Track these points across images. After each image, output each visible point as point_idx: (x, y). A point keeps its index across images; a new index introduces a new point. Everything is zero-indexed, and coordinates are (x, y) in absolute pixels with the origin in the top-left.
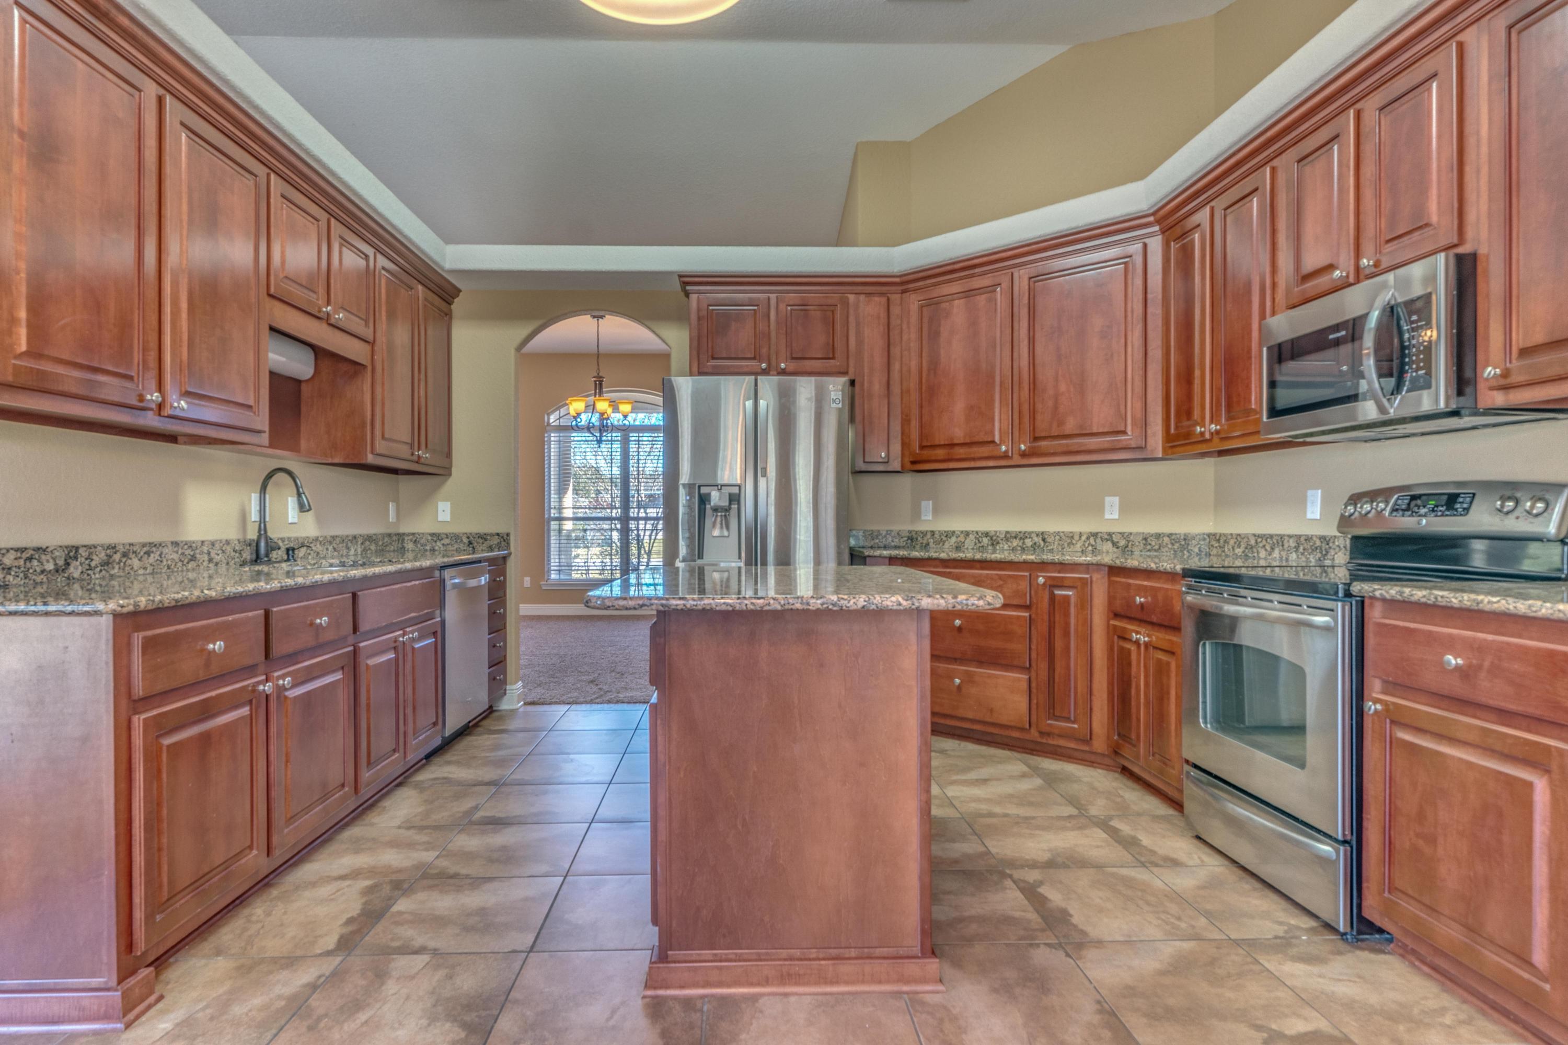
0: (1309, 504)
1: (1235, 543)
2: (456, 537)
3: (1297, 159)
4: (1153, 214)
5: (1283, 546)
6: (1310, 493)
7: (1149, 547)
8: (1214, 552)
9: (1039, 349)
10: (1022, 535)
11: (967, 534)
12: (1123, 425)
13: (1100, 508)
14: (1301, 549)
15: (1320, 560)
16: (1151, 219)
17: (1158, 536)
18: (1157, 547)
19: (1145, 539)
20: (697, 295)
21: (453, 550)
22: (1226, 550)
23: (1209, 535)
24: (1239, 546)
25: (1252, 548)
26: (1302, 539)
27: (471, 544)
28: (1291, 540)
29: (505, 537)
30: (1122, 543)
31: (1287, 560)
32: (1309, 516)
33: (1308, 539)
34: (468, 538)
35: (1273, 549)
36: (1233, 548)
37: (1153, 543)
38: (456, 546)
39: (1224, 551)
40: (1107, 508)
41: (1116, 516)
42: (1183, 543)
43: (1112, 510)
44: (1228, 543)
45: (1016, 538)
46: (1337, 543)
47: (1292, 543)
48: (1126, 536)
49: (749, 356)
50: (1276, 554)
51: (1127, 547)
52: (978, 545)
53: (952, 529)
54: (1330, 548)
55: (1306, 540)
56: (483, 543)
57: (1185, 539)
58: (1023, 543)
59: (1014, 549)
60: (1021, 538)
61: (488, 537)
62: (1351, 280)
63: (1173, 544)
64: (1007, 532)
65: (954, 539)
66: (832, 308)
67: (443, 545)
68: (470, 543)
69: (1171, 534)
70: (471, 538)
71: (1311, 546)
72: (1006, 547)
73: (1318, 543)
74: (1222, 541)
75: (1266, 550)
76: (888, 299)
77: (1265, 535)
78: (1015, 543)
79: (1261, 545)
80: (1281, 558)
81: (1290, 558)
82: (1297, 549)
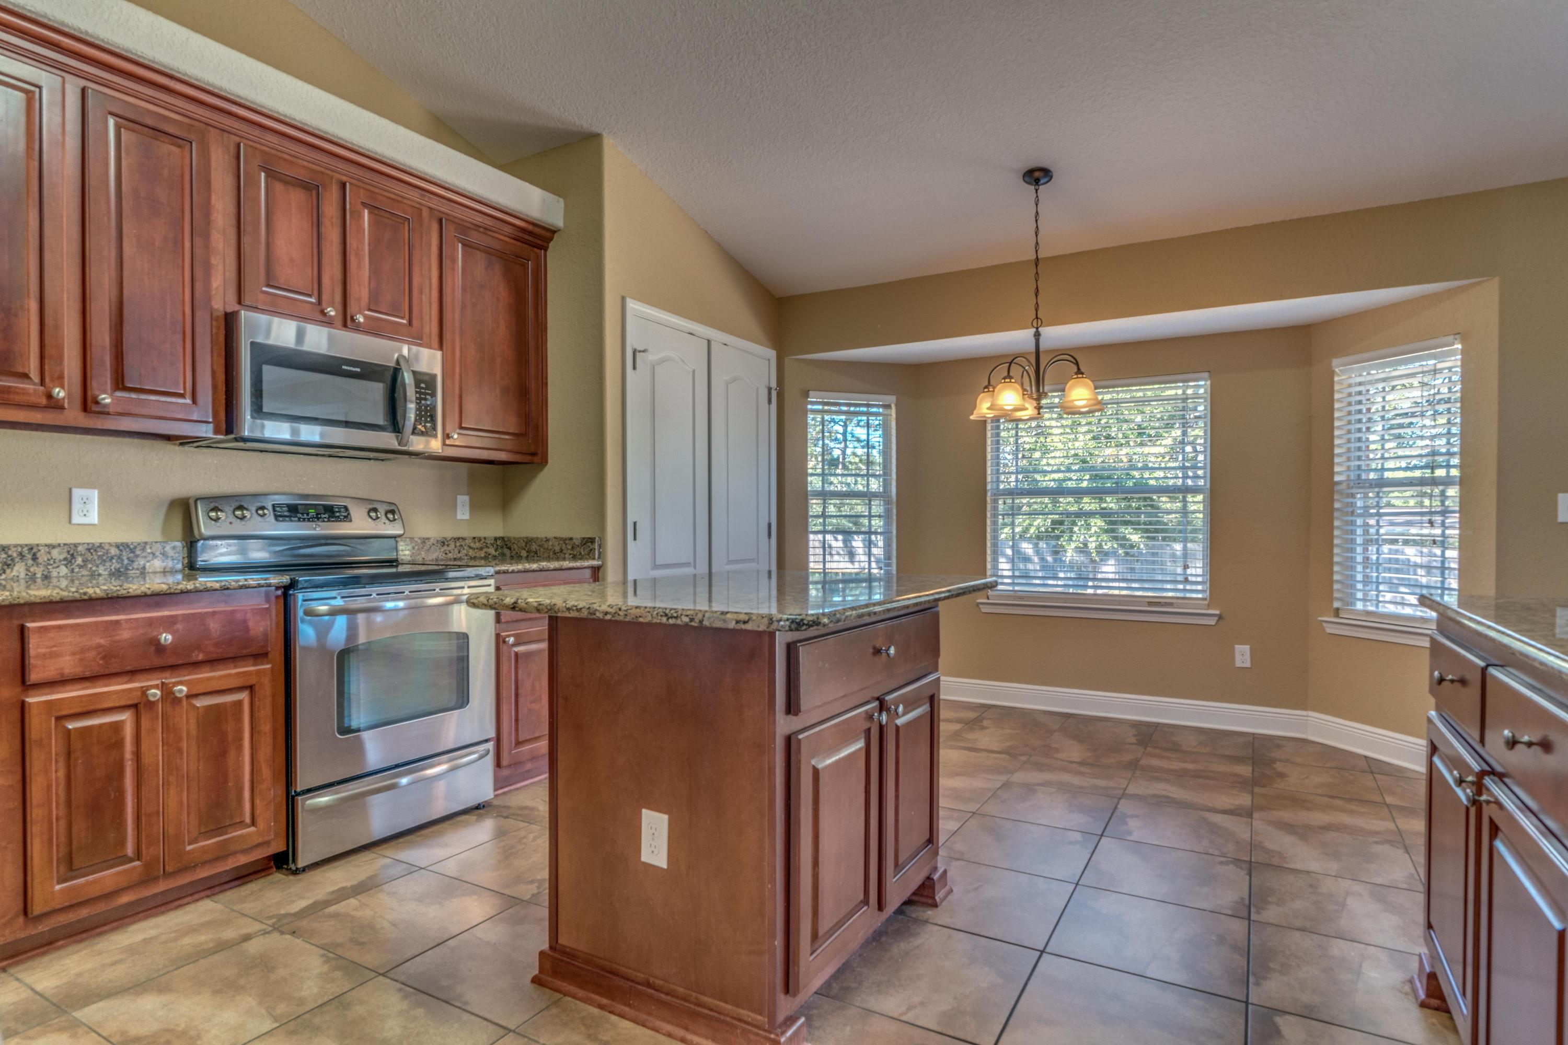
0: (76, 505)
5: (35, 558)
6: (77, 492)
14: (79, 560)
26: (80, 548)
28: (55, 553)
31: (46, 577)
32: (79, 520)
33: (92, 548)
46: (149, 551)
47: (56, 555)
54: (137, 556)
55: (89, 550)
62: (338, 323)
71: (99, 557)
73: (114, 551)
80: (32, 578)
81: (54, 574)
82: (69, 560)
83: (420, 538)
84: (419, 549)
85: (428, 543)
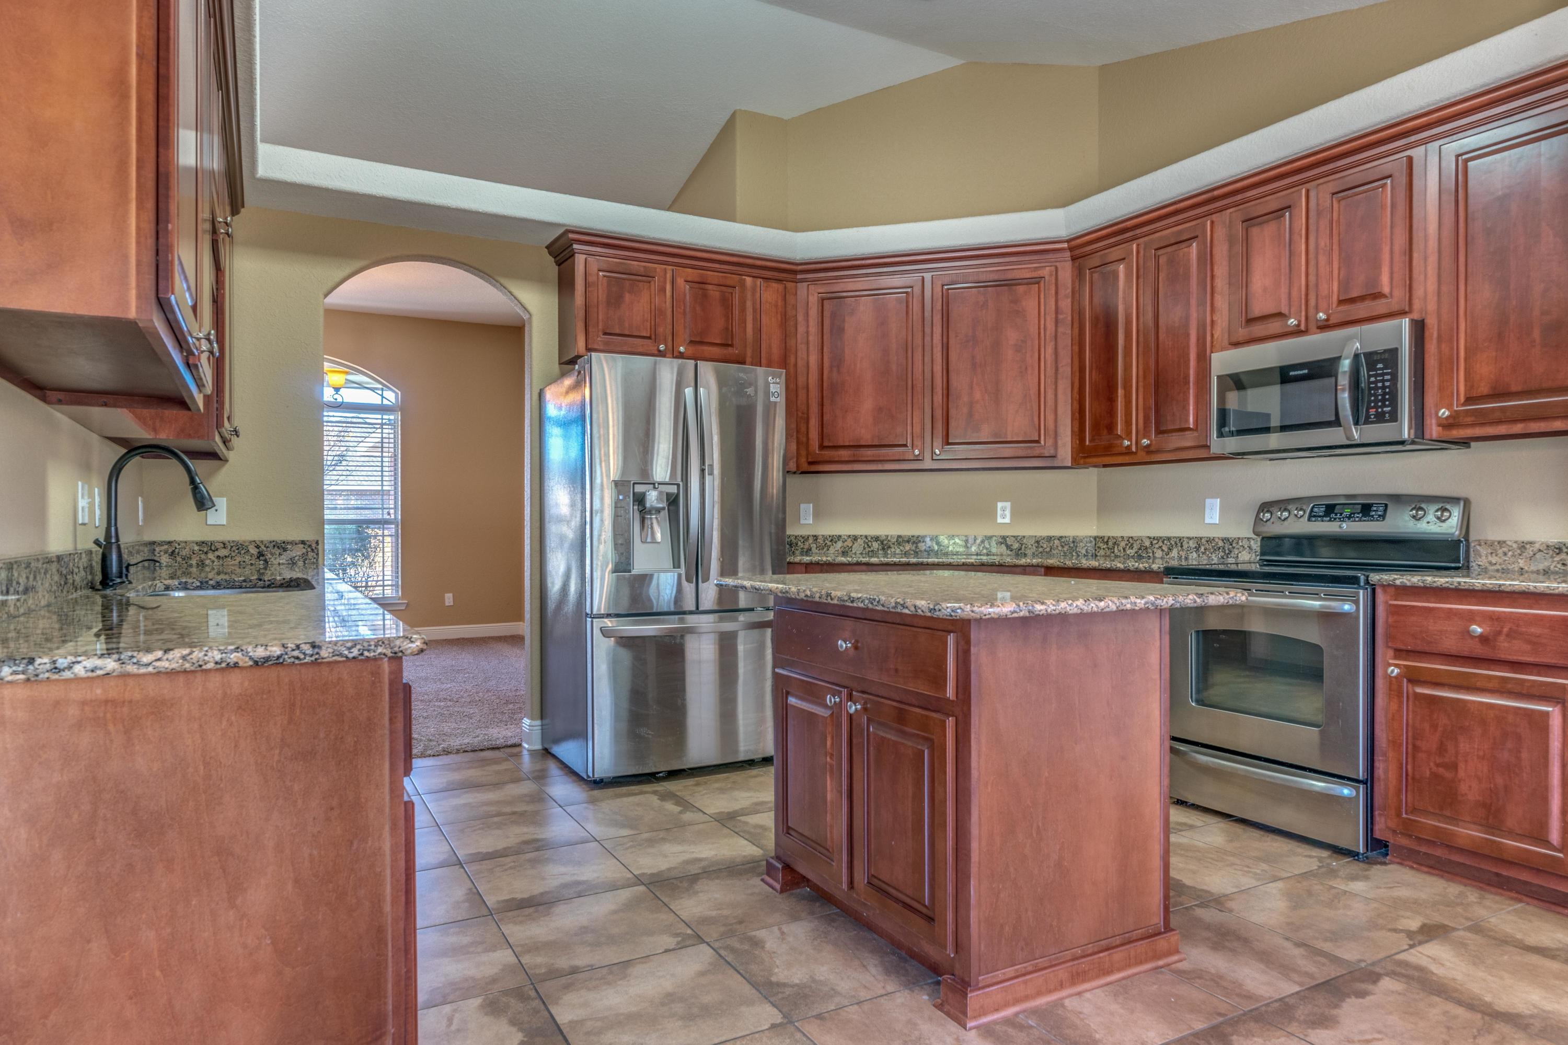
0: (1207, 511)
1: (1127, 545)
2: (239, 547)
3: (1243, 219)
4: (1068, 241)
5: (1182, 546)
6: (1208, 501)
7: (1041, 550)
8: (1102, 552)
9: (953, 356)
10: (915, 539)
11: (855, 538)
12: (1037, 434)
13: (991, 514)
14: (1202, 549)
15: (1223, 558)
16: (1065, 245)
17: (1050, 539)
18: (1048, 549)
19: (1038, 542)
20: (585, 256)
21: (234, 565)
22: (1116, 551)
23: (1095, 538)
24: (1132, 547)
25: (1146, 548)
26: (1203, 540)
27: (263, 555)
28: (1191, 542)
29: (314, 545)
30: (1016, 546)
31: (1186, 559)
32: (1207, 521)
33: (1209, 540)
34: (258, 547)
35: (1170, 549)
36: (1124, 550)
37: (1045, 546)
38: (238, 559)
39: (1113, 552)
40: (999, 512)
41: (1007, 520)
42: (1072, 545)
43: (1004, 514)
44: (1118, 545)
45: (908, 542)
46: (1241, 544)
47: (1192, 544)
48: (1019, 539)
49: (645, 335)
50: (1174, 553)
51: (1020, 549)
52: (867, 549)
53: (838, 534)
54: (1234, 548)
55: (1207, 541)
56: (280, 554)
57: (1073, 542)
58: (916, 547)
59: (906, 554)
60: (914, 542)
61: (289, 547)
62: (1303, 327)
63: (1063, 546)
64: (899, 537)
65: (840, 544)
66: (730, 290)
67: (218, 557)
68: (261, 555)
69: (1061, 537)
70: (263, 547)
71: (1213, 547)
72: (898, 551)
73: (1221, 544)
74: (1110, 544)
75: (1163, 550)
76: (785, 288)
77: (1161, 538)
78: (908, 547)
79: (1157, 546)
80: (1180, 558)
81: (1190, 557)
82: (1197, 549)
83: (1516, 542)
84: (1513, 556)
85: (1530, 551)
